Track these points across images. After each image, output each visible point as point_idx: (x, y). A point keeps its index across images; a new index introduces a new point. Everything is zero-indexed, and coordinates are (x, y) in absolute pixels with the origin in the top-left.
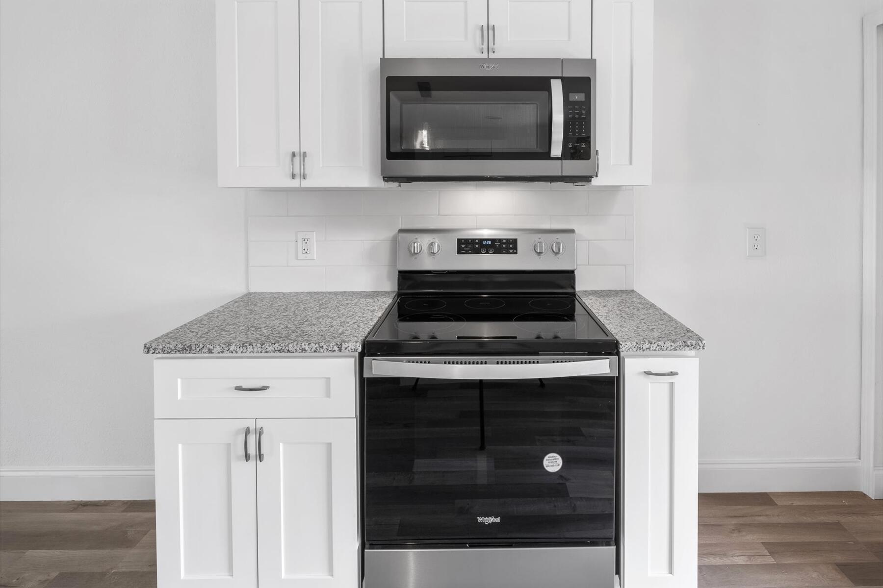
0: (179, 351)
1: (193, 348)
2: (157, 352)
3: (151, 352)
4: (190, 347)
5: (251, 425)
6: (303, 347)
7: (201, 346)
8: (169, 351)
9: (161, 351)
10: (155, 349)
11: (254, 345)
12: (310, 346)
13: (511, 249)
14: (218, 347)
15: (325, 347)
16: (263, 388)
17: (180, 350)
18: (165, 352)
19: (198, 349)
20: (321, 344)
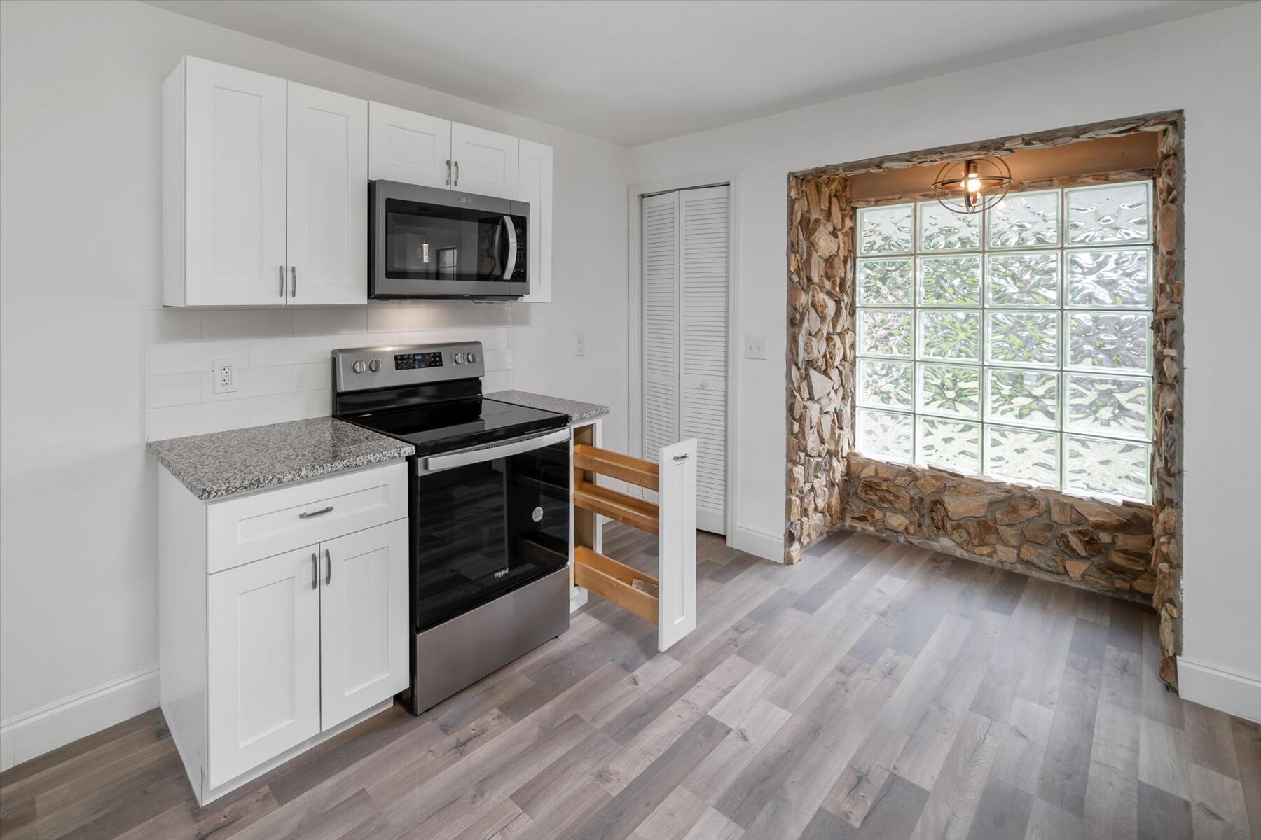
0: (246, 488)
1: (262, 481)
2: (220, 494)
3: (212, 496)
4: (258, 481)
5: (315, 550)
6: (369, 458)
7: (270, 477)
8: (234, 490)
9: (224, 492)
10: (217, 492)
11: (324, 465)
12: (375, 457)
13: (437, 361)
14: (288, 475)
15: (387, 455)
16: (328, 510)
17: (247, 486)
18: (230, 492)
19: (267, 482)
20: (384, 453)
